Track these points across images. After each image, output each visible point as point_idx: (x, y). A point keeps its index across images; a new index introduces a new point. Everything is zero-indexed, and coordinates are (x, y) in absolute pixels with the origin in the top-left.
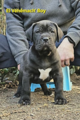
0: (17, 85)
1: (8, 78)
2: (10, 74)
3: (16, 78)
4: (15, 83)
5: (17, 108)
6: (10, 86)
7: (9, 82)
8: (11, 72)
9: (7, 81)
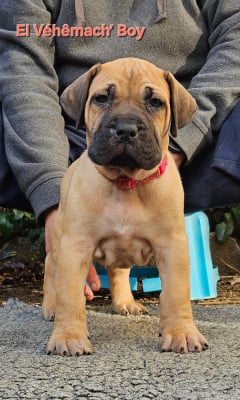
9: (7, 264)
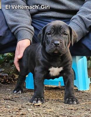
0: (14, 80)
1: (3, 70)
2: (6, 64)
3: (13, 70)
4: (12, 77)
5: (14, 113)
6: (5, 80)
7: (3, 75)
8: (8, 62)
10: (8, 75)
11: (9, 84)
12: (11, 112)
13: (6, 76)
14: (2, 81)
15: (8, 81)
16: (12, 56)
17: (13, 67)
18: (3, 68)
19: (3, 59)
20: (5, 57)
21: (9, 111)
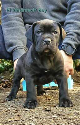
3: (12, 76)
4: (12, 82)
6: (6, 85)
7: (5, 81)
8: (8, 70)
10: (8, 80)
11: (9, 87)
12: (10, 113)
13: (7, 82)
14: (4, 86)
15: (9, 86)
16: (10, 65)
17: (12, 74)
18: (4, 75)
19: (4, 68)
20: (5, 66)
21: (9, 113)
